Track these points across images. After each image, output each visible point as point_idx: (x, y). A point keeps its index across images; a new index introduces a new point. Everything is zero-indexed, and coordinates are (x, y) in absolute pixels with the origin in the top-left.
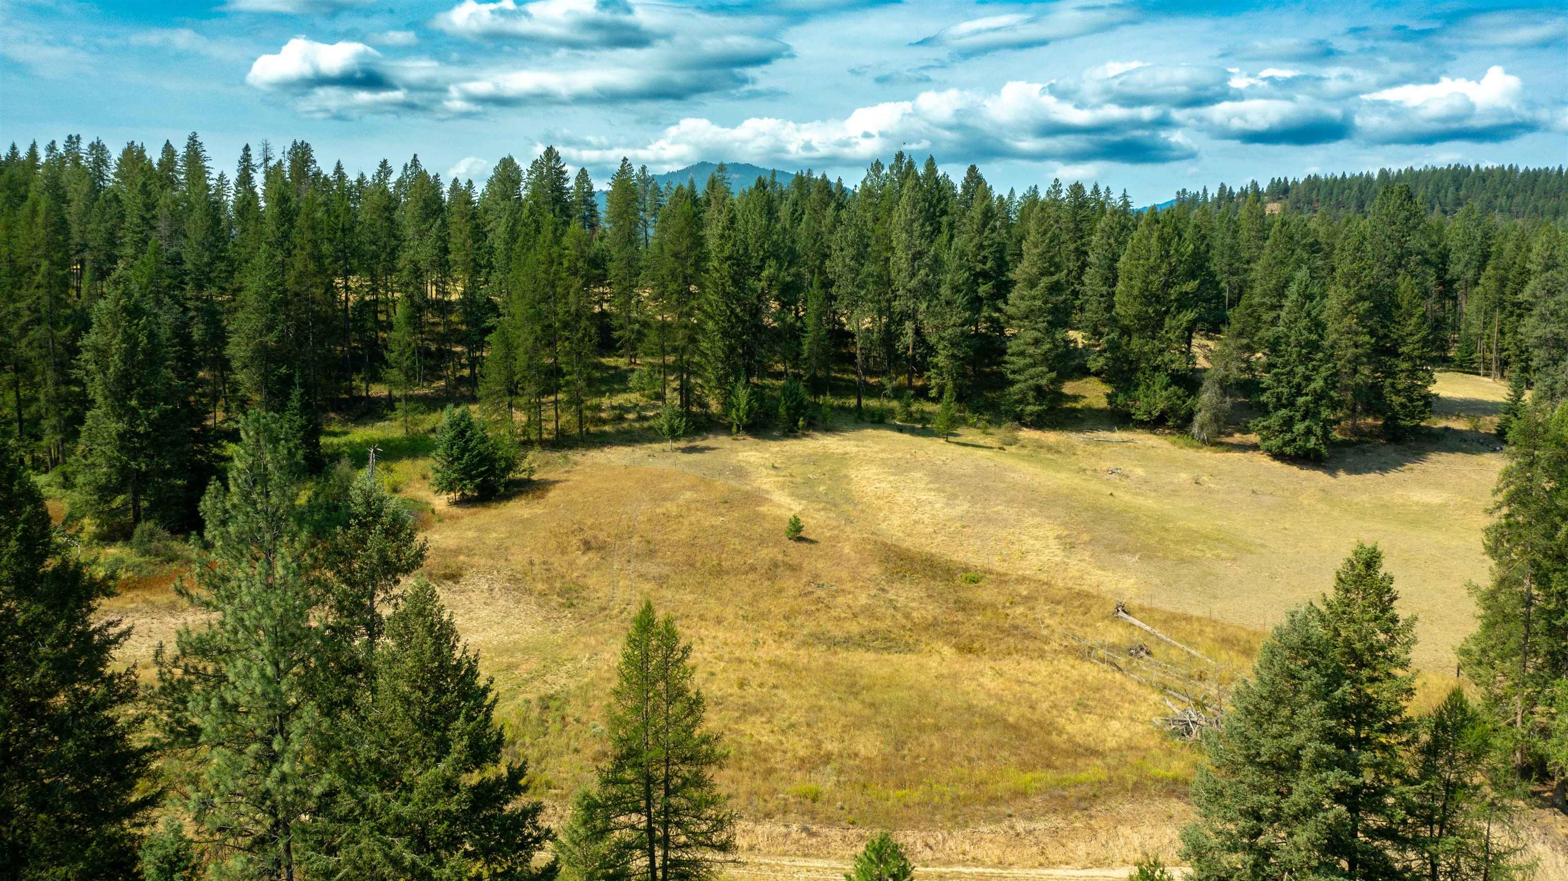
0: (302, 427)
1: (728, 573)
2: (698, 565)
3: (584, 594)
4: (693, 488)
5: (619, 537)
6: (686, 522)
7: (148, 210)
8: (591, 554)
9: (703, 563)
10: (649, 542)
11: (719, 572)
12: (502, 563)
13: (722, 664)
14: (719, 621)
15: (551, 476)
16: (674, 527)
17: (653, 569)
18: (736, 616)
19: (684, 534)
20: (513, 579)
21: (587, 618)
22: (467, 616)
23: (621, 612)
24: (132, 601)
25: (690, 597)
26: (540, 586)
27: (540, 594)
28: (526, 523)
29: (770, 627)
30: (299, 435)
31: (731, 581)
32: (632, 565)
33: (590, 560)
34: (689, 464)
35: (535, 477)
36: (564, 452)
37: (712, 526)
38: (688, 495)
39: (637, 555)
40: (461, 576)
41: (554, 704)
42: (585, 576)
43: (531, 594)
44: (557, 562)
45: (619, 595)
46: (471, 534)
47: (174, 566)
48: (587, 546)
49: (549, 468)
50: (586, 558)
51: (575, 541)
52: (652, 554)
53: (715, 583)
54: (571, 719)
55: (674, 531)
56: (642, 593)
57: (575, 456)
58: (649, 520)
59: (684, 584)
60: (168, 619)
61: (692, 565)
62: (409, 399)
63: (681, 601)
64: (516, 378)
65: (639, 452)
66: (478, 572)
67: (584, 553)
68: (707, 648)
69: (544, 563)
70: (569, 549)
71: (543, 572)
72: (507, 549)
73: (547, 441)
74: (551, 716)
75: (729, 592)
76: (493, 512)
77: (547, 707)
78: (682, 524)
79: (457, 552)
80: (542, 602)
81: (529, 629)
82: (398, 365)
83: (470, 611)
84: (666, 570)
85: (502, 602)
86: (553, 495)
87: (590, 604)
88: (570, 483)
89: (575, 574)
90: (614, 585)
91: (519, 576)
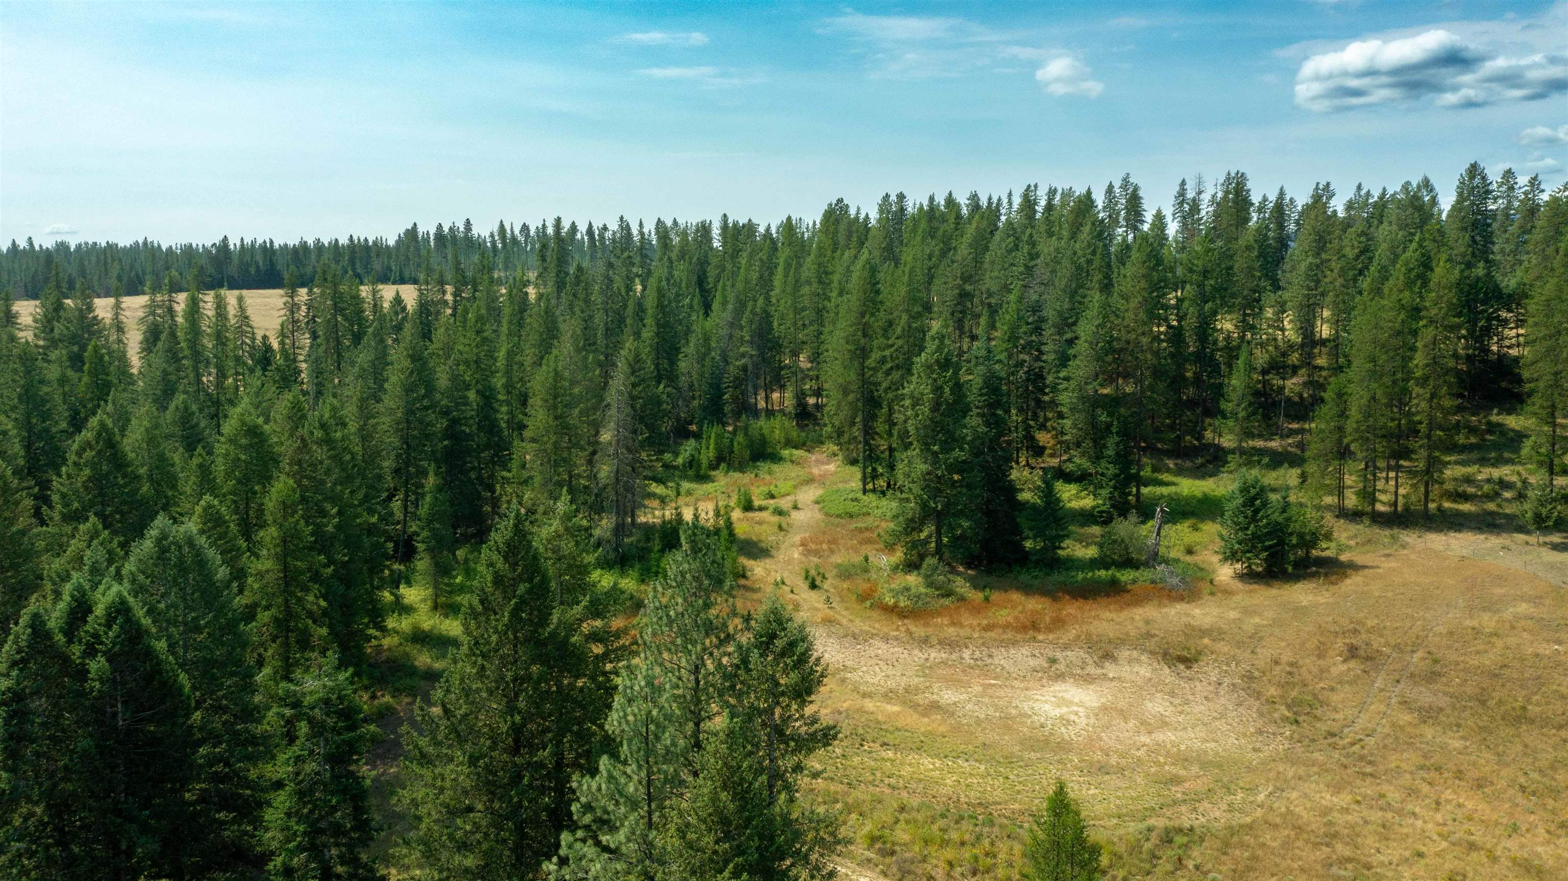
0: (1116, 476)
1: (1532, 721)
2: (1491, 703)
3: (1318, 712)
4: (1537, 600)
5: (1397, 647)
6: (1499, 643)
7: (1032, 259)
8: (1352, 664)
9: (1500, 703)
10: (1436, 661)
11: (1520, 718)
12: (1247, 654)
13: (1444, 844)
14: (1480, 784)
15: (1359, 559)
16: (1481, 647)
17: (1425, 696)
18: (1512, 783)
19: (1489, 660)
20: (1249, 677)
21: (1307, 741)
22: (1180, 708)
23: (1353, 744)
24: (897, 629)
25: (1457, 744)
26: (1273, 691)
27: (1267, 701)
28: (1299, 612)
29: (1553, 812)
30: (1111, 483)
31: (1531, 736)
32: (1400, 686)
33: (1349, 670)
34: (1552, 566)
35: (1343, 558)
36: (1396, 531)
37: (1537, 655)
38: (1523, 608)
39: (1412, 675)
40: (1196, 661)
41: (1180, 839)
42: (1332, 689)
43: (1258, 699)
44: (1309, 664)
45: (1362, 721)
46: (1233, 615)
47: (947, 602)
48: (1352, 652)
49: (1367, 547)
50: (1344, 667)
51: (1340, 644)
52: (1432, 677)
53: (1506, 731)
54: (1191, 864)
55: (1478, 652)
56: (1393, 725)
57: (1410, 537)
58: (1451, 633)
59: (1458, 725)
60: (916, 652)
61: (1483, 703)
62: (1242, 452)
63: (1443, 747)
64: (1346, 441)
65: (1494, 541)
66: (1215, 660)
67: (1345, 661)
68: (1439, 817)
69: (1291, 664)
70: (1331, 653)
71: (1283, 675)
72: (1261, 639)
73: (1381, 514)
74: (1169, 853)
75: (1520, 748)
76: (1274, 592)
77: (1170, 841)
78: (1494, 646)
79: (1204, 632)
80: (1265, 709)
81: (1232, 740)
82: (1234, 414)
83: (1187, 702)
84: (1444, 701)
85: (1223, 700)
86: (1353, 582)
87: (1318, 725)
88: (1379, 571)
89: (1321, 685)
90: (1362, 707)
91: (1257, 674)
